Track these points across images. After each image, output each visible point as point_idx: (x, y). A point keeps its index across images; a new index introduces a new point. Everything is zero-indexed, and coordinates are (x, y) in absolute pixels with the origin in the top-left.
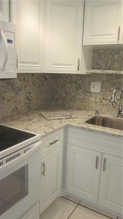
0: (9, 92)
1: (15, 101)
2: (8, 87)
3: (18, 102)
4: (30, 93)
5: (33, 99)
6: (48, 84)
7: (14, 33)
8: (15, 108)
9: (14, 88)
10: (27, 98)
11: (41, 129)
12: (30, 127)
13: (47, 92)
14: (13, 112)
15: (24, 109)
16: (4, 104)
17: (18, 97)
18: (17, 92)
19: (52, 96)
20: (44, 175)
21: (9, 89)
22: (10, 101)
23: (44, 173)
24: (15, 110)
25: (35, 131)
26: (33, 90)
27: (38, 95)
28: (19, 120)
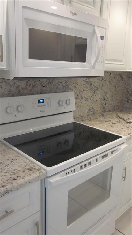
0: (87, 91)
1: (92, 101)
2: (87, 86)
3: (94, 101)
4: (106, 93)
5: (108, 99)
6: (124, 84)
7: (105, 28)
8: (91, 108)
9: (92, 87)
10: (103, 98)
11: (125, 131)
12: (111, 129)
13: (122, 93)
14: (89, 111)
15: (99, 110)
16: (82, 103)
17: (94, 97)
18: (94, 92)
19: (127, 97)
20: (124, 181)
21: (87, 88)
22: (87, 100)
23: (124, 178)
24: (91, 110)
25: (119, 133)
26: (109, 90)
27: (114, 95)
28: (97, 120)
